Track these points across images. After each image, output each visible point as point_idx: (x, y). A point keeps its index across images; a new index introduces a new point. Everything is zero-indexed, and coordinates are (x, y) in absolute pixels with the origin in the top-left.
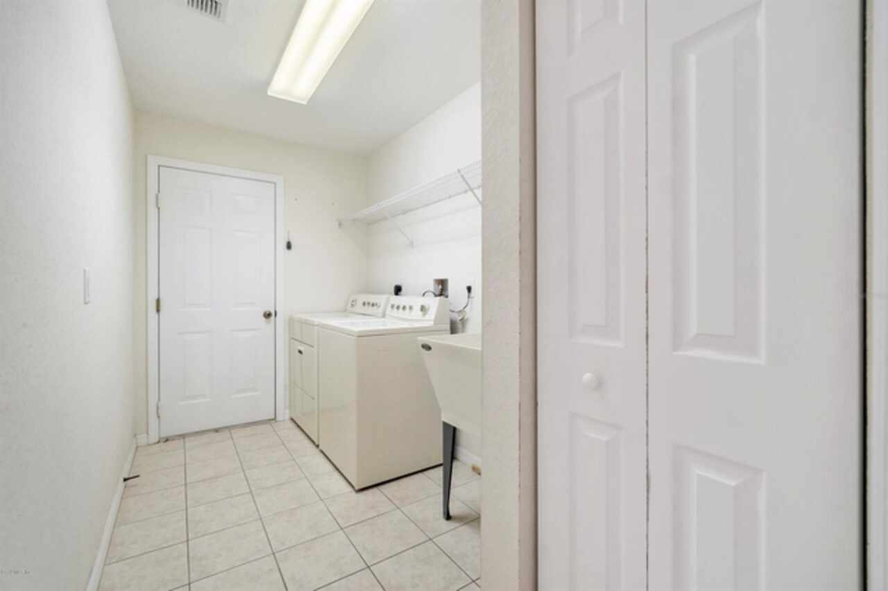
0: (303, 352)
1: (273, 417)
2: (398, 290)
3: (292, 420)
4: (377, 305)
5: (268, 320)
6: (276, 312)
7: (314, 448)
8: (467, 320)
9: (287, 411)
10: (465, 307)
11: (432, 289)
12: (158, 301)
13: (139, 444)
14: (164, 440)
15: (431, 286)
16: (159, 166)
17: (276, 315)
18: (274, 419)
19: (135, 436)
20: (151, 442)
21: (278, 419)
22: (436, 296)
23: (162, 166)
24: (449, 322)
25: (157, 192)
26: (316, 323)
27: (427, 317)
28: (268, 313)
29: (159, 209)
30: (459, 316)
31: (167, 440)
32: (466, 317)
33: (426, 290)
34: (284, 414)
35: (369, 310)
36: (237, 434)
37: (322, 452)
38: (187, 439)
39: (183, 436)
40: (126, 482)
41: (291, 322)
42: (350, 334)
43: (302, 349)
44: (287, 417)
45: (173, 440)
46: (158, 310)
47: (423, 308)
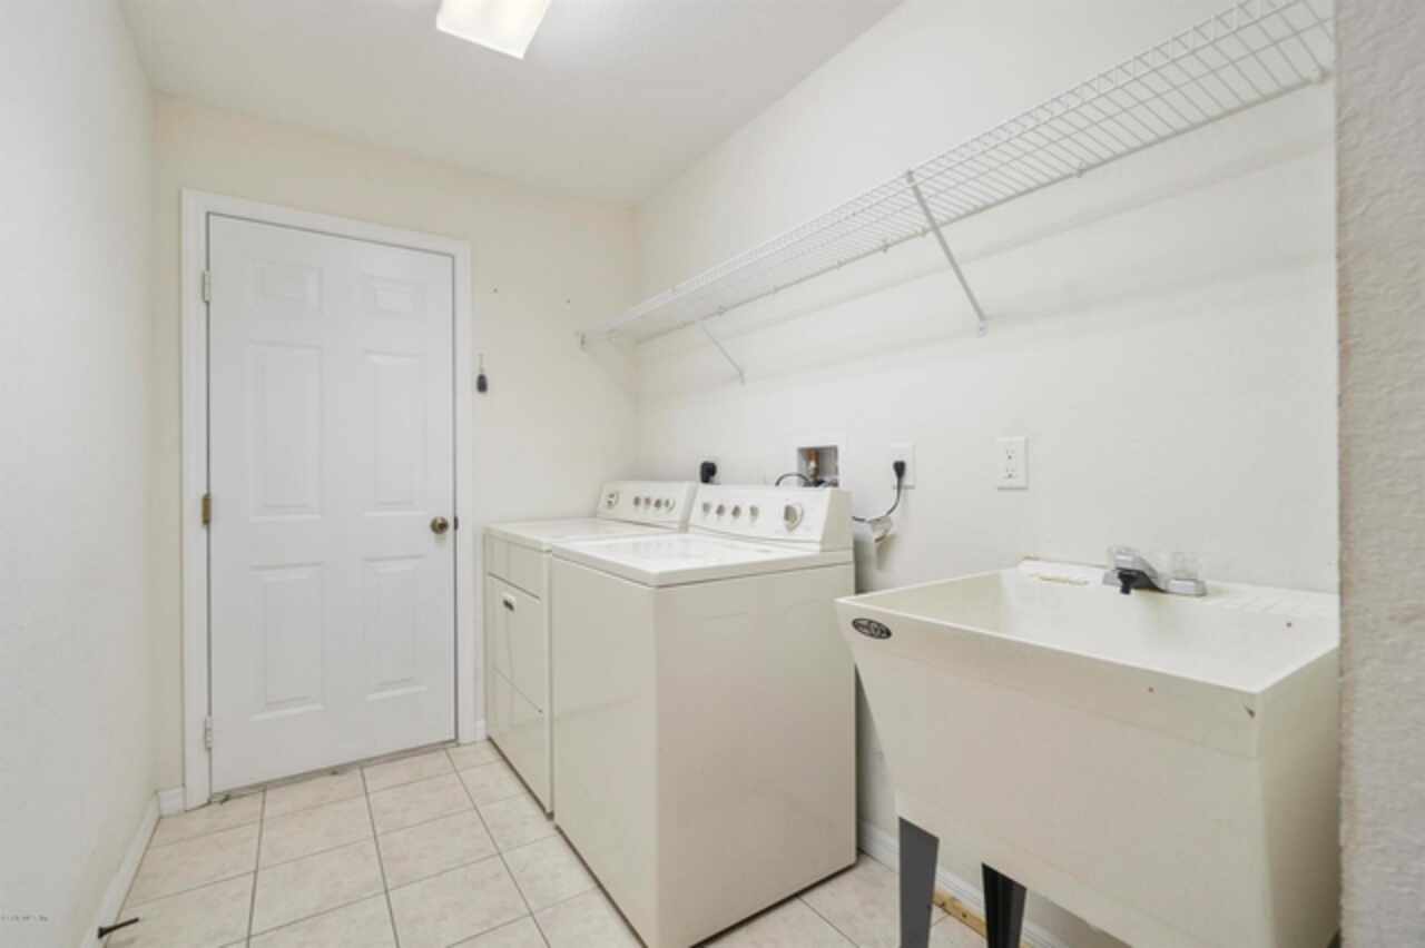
0: (515, 605)
1: (453, 737)
2: (708, 472)
3: (490, 739)
4: (667, 503)
5: (440, 536)
6: (456, 520)
7: (543, 818)
8: (893, 537)
9: (481, 723)
10: (891, 511)
11: (794, 468)
12: (207, 501)
13: (165, 812)
14: (223, 797)
15: (793, 464)
16: (208, 214)
17: (456, 527)
18: (455, 741)
19: (156, 792)
20: (191, 805)
21: (461, 740)
22: (807, 484)
23: (215, 214)
24: (851, 545)
25: (203, 267)
26: (545, 548)
27: (799, 533)
28: (439, 521)
29: (208, 303)
30: (874, 530)
31: (227, 799)
32: (890, 533)
33: (781, 474)
34: (474, 729)
35: (650, 514)
36: (378, 778)
37: (558, 828)
38: (270, 794)
39: (263, 787)
40: (105, 938)
41: (487, 538)
42: (639, 579)
43: (512, 599)
44: (481, 736)
45: (241, 796)
46: (207, 521)
47: (789, 513)
